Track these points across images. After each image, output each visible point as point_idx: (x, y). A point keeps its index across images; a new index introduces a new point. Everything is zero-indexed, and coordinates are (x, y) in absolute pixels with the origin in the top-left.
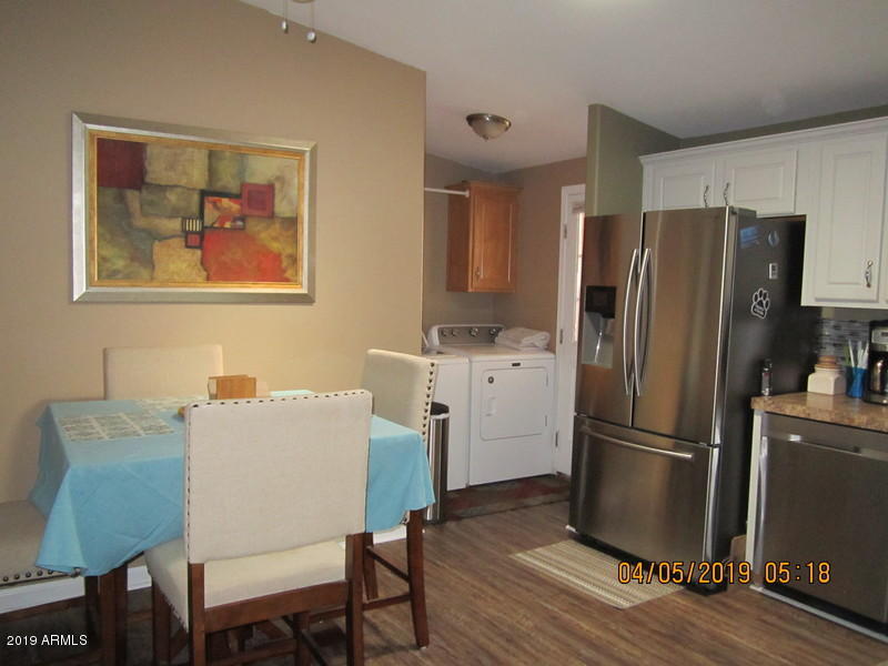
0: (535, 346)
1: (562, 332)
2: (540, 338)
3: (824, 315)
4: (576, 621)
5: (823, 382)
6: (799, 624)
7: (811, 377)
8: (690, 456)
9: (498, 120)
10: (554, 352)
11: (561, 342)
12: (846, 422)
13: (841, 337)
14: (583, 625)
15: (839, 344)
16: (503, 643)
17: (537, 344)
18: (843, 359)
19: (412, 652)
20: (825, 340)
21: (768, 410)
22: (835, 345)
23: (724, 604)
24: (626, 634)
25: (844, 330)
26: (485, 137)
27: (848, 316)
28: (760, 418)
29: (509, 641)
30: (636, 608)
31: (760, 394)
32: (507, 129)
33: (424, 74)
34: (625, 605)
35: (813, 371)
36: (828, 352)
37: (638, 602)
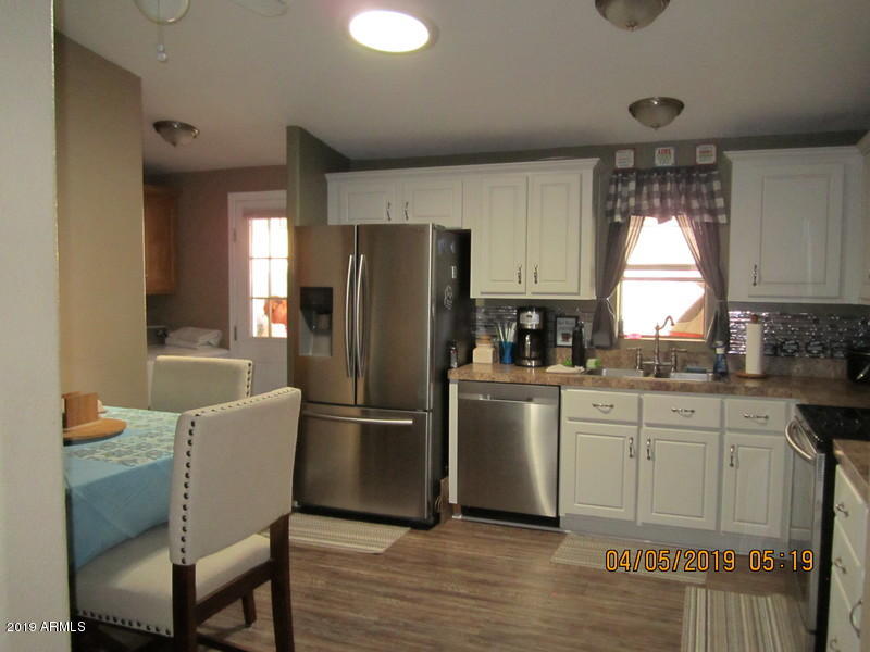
0: (209, 344)
1: (235, 329)
2: (213, 336)
3: (478, 304)
4: (355, 571)
5: (483, 353)
6: (499, 534)
7: (474, 351)
8: (410, 422)
9: (188, 128)
10: (228, 348)
11: (236, 338)
12: (521, 381)
13: (491, 321)
14: (362, 572)
15: (489, 326)
16: (315, 602)
17: (212, 342)
18: (495, 336)
19: (245, 630)
20: (479, 323)
21: (462, 378)
22: (486, 326)
23: (445, 533)
24: (399, 570)
25: (492, 316)
26: (174, 144)
27: (494, 305)
28: (456, 386)
29: (317, 599)
30: (387, 551)
31: (451, 368)
32: (195, 137)
33: (138, 80)
34: (380, 550)
35: (475, 347)
36: (481, 333)
37: (387, 546)
